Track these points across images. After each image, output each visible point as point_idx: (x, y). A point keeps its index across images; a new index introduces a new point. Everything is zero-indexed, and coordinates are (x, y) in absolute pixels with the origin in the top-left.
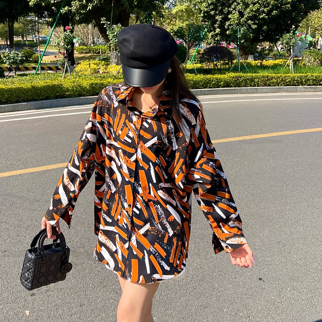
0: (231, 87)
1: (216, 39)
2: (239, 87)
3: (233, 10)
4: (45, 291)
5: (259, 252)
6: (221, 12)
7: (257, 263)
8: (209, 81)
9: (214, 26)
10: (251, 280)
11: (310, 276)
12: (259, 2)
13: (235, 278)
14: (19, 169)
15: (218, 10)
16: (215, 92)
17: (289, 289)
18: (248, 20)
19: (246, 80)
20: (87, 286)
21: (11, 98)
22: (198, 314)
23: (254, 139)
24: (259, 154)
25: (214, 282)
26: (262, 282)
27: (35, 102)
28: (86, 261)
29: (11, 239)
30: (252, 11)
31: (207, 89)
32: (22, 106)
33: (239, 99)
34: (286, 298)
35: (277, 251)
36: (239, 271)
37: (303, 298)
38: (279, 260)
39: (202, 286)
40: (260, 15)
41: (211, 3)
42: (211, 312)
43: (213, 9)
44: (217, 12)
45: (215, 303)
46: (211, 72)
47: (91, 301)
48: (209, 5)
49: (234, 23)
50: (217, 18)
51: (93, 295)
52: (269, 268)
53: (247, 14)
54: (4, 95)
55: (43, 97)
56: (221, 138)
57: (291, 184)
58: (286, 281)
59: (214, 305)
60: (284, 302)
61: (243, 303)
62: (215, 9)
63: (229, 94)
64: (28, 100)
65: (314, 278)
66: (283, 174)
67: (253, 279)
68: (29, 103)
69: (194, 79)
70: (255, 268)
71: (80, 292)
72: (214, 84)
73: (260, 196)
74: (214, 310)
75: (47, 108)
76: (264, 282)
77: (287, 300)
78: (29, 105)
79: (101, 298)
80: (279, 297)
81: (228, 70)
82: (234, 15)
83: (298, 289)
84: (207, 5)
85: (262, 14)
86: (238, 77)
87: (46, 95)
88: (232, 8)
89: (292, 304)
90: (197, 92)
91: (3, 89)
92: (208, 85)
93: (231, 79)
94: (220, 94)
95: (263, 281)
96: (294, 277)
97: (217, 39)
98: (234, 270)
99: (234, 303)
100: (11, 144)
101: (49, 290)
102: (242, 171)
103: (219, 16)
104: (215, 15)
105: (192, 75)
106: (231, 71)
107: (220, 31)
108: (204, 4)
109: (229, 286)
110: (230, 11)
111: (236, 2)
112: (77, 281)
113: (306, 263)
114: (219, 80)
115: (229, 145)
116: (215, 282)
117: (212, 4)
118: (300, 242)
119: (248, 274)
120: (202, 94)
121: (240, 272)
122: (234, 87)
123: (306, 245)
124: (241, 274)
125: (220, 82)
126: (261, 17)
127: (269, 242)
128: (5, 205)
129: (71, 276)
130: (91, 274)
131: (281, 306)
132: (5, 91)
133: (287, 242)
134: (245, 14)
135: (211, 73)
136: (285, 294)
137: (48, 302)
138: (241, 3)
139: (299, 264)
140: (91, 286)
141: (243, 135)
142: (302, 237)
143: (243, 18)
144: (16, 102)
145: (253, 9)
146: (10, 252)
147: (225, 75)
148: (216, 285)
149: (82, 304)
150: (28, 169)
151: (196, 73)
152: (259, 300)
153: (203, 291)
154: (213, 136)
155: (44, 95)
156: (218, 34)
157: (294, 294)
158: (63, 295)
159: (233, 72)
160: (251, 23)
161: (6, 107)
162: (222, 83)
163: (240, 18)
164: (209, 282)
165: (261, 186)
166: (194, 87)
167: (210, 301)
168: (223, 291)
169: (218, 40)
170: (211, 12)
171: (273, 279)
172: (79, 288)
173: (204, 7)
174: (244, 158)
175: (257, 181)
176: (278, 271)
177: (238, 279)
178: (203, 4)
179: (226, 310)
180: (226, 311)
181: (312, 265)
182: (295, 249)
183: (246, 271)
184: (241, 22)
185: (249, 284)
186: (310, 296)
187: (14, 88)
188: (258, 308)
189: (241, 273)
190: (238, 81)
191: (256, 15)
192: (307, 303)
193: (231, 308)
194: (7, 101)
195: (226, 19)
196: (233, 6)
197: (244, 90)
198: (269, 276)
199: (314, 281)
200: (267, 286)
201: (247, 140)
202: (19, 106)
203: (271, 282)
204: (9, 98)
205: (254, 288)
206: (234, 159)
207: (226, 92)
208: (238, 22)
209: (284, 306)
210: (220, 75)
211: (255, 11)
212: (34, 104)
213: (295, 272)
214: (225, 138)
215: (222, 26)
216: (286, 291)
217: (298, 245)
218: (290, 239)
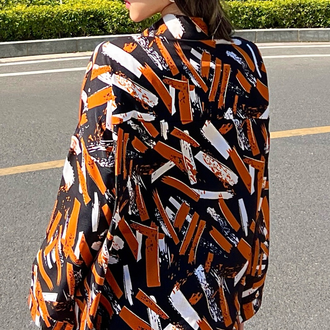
0: (283, 26)
2: (300, 26)
19: (314, 12)
86: (298, 6)
93: (282, 9)
122: (290, 27)
190: (299, 14)
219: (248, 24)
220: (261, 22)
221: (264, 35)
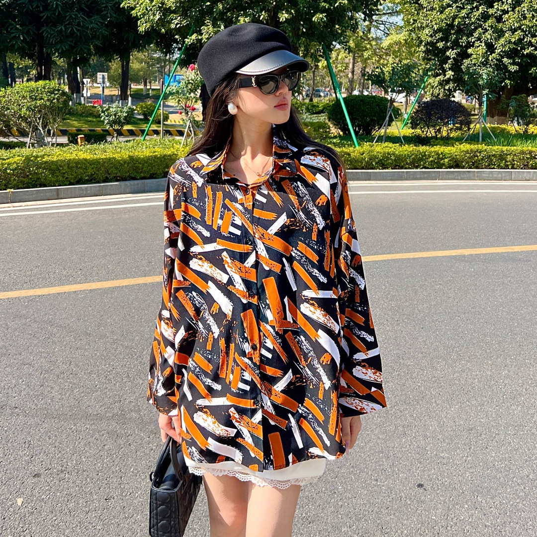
0: (463, 167)
1: (447, 87)
2: (477, 168)
3: (475, 41)
4: (58, 471)
5: (431, 442)
6: (456, 44)
7: (422, 460)
8: (423, 156)
9: (444, 68)
10: (403, 486)
11: (510, 489)
12: (522, 27)
13: (377, 480)
14: (76, 283)
15: (451, 41)
16: (433, 175)
17: (467, 506)
18: (503, 57)
19: (489, 156)
20: (126, 469)
21: (97, 174)
22: (295, 531)
23: (478, 254)
24: (480, 280)
25: (338, 484)
26: (421, 490)
27: (132, 182)
28: (136, 432)
29: (29, 391)
30: (510, 42)
31: (419, 170)
32: (112, 188)
33: (475, 188)
34: (458, 520)
35: (463, 442)
36: (386, 469)
37: (487, 524)
38: (463, 457)
39: (315, 487)
40: (525, 50)
41: (437, 29)
42: (318, 530)
43: (441, 39)
44: (448, 44)
45: (329, 517)
46: (430, 142)
47: (126, 493)
48: (436, 32)
49: (477, 62)
50: (448, 53)
51: (130, 485)
52: (441, 469)
53: (499, 47)
54: (87, 170)
55: (146, 175)
56: (421, 251)
57: (523, 333)
58: (466, 493)
59: (327, 519)
60: (451, 527)
61: (378, 522)
62: (445, 39)
63: (458, 179)
64: (122, 178)
65: (518, 492)
66: (512, 316)
67: (408, 484)
68: (123, 183)
69: (397, 152)
70: (416, 467)
71: (112, 478)
72: (432, 161)
73: (461, 350)
74: (325, 527)
75: (151, 192)
76: (426, 490)
77: (458, 524)
78: (123, 187)
79: (142, 491)
80: (446, 517)
81: (459, 140)
82: (478, 49)
83: (482, 508)
84: (431, 33)
85: (528, 48)
86: (476, 151)
87: (151, 171)
88: (475, 38)
89: (465, 531)
90: (401, 174)
91: (86, 160)
92: (422, 163)
93: (462, 154)
94: (442, 179)
95: (424, 489)
96: (481, 487)
97: (449, 88)
98: (377, 467)
99: (363, 520)
100: (78, 245)
101: (64, 471)
102: (440, 307)
103: (452, 51)
104: (446, 48)
105: (395, 146)
106: (465, 140)
107: (453, 75)
108: (427, 31)
109: (362, 491)
110: (471, 42)
111: (481, 27)
112: (112, 461)
113: (509, 466)
114: (441, 156)
115: (431, 262)
116: (340, 483)
117: (439, 30)
118: (510, 432)
119: (400, 475)
120: (409, 178)
121: (387, 471)
122: (469, 168)
123: (520, 437)
124: (388, 474)
125: (442, 159)
126: (525, 53)
127: (454, 427)
128: (38, 338)
129: (106, 453)
130: (138, 453)
131: (444, 532)
132: (88, 163)
133: (486, 429)
134: (496, 47)
135: (429, 144)
136: (457, 514)
137: (57, 488)
138: (490, 29)
139: (497, 467)
140: (132, 470)
141: (460, 247)
142: (516, 424)
143: (493, 55)
144: (104, 181)
145: (510, 40)
146: (22, 409)
147: (453, 148)
148: (340, 487)
149: (109, 497)
150: (88, 284)
151: (402, 142)
152: (407, 520)
153: (315, 495)
154: (407, 246)
155: (148, 172)
156: (449, 79)
157: (474, 517)
158: (84, 479)
159: (469, 143)
160: (508, 63)
161: (89, 189)
162: (446, 160)
163: (489, 53)
164: (329, 483)
165: (466, 334)
166: (397, 166)
167: (322, 512)
168: (349, 498)
169: (449, 90)
170: (438, 44)
171: (444, 488)
172: (113, 472)
173: (427, 35)
174: (450, 285)
175: (463, 325)
176: (455, 476)
177: (381, 482)
178: (424, 31)
179: (345, 529)
180: (344, 531)
181: (519, 472)
182: (496, 443)
183: (398, 470)
184: (490, 60)
185: (398, 492)
186: (501, 522)
187: (102, 159)
188: (402, 532)
189: (389, 472)
190: (476, 158)
191: (517, 49)
192: (493, 532)
193: (354, 527)
194: (91, 178)
195: (464, 55)
196: (476, 35)
197: (485, 174)
198: (437, 482)
199: (516, 497)
200: (428, 498)
201: (464, 256)
202: (108, 188)
203: (438, 492)
204: (94, 174)
205: (405, 499)
206: (433, 286)
207: (453, 176)
208: (485, 61)
209: (450, 533)
210: (445, 147)
211: (514, 43)
212: (131, 185)
213: (486, 479)
214: (428, 250)
215: (456, 67)
216: (461, 509)
217: (504, 435)
218: (492, 426)
219: (434, 165)
220: (444, 164)
221: (446, 174)
